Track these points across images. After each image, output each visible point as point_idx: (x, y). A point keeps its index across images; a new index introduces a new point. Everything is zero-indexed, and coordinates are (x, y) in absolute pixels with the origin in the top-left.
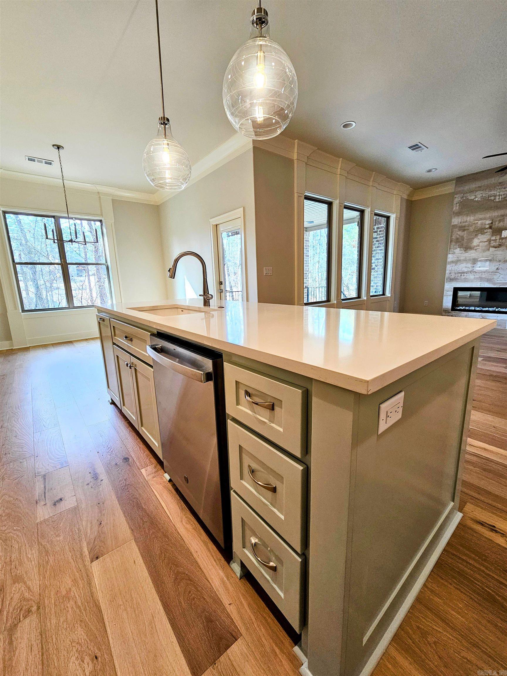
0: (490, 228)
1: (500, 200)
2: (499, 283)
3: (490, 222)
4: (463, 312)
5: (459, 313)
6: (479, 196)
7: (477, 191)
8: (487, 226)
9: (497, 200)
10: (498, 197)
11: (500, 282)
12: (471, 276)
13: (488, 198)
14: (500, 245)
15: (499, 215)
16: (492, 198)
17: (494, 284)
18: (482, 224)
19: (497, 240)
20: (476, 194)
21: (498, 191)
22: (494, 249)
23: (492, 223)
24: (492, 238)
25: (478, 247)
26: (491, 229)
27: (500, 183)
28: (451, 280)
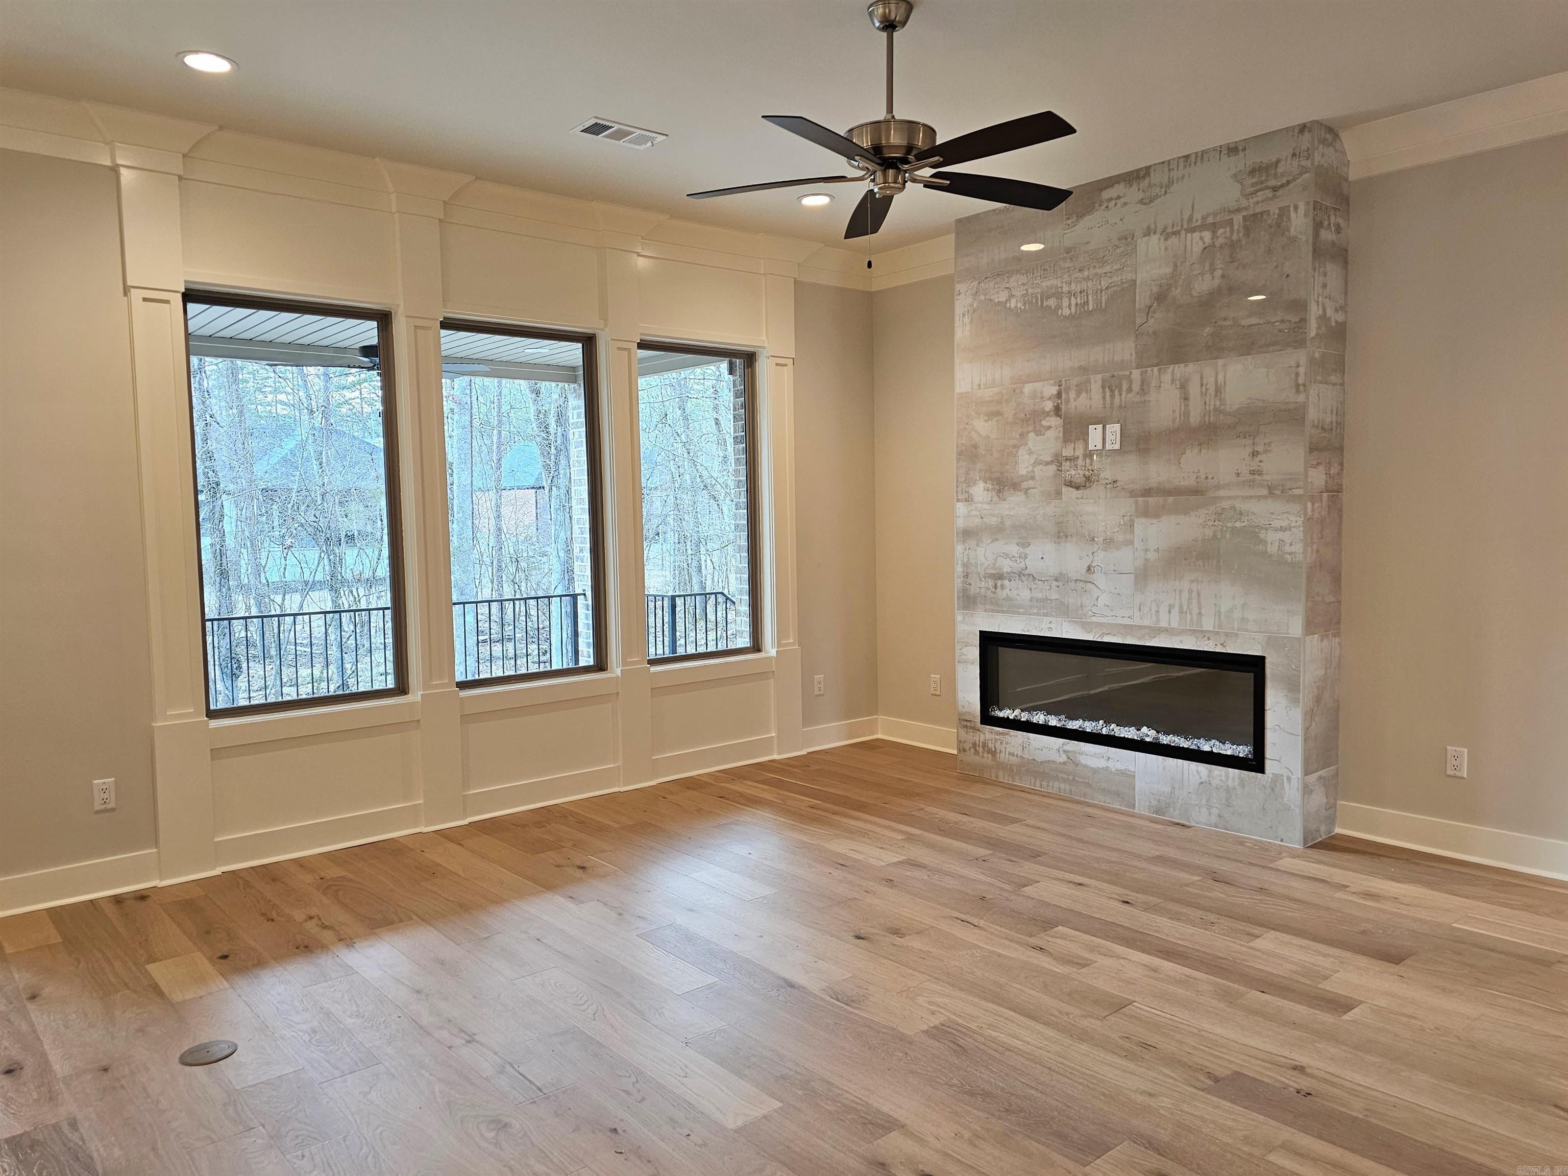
0: (1057, 410)
1: (1073, 310)
2: (1100, 625)
3: (1054, 390)
4: (1012, 732)
5: (1000, 734)
6: (1018, 293)
7: (1011, 273)
8: (1049, 406)
9: (1066, 312)
10: (1065, 302)
11: (1101, 620)
12: (1021, 592)
13: (1042, 303)
14: (1088, 479)
15: (1076, 366)
16: (1052, 302)
17: (1086, 626)
18: (1034, 395)
19: (1078, 457)
20: (1011, 285)
21: (1066, 278)
22: (1074, 493)
23: (1059, 395)
24: (1068, 452)
25: (1031, 483)
26: (1060, 416)
27: (1068, 250)
28: (969, 601)
